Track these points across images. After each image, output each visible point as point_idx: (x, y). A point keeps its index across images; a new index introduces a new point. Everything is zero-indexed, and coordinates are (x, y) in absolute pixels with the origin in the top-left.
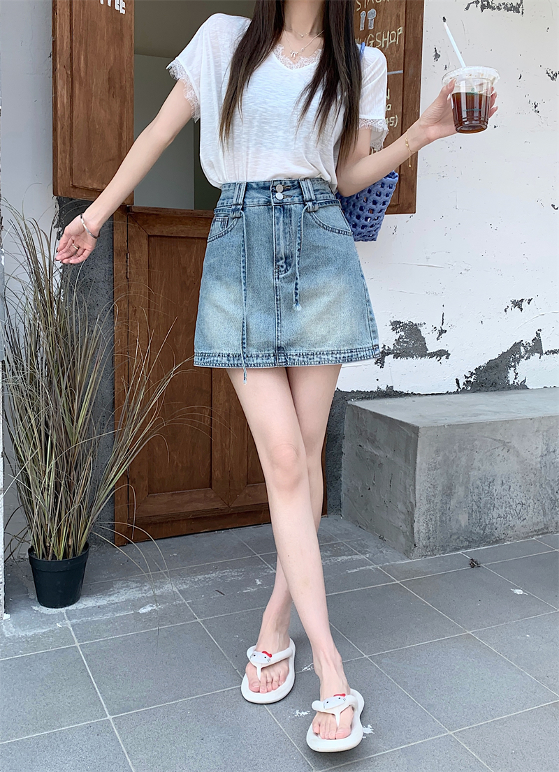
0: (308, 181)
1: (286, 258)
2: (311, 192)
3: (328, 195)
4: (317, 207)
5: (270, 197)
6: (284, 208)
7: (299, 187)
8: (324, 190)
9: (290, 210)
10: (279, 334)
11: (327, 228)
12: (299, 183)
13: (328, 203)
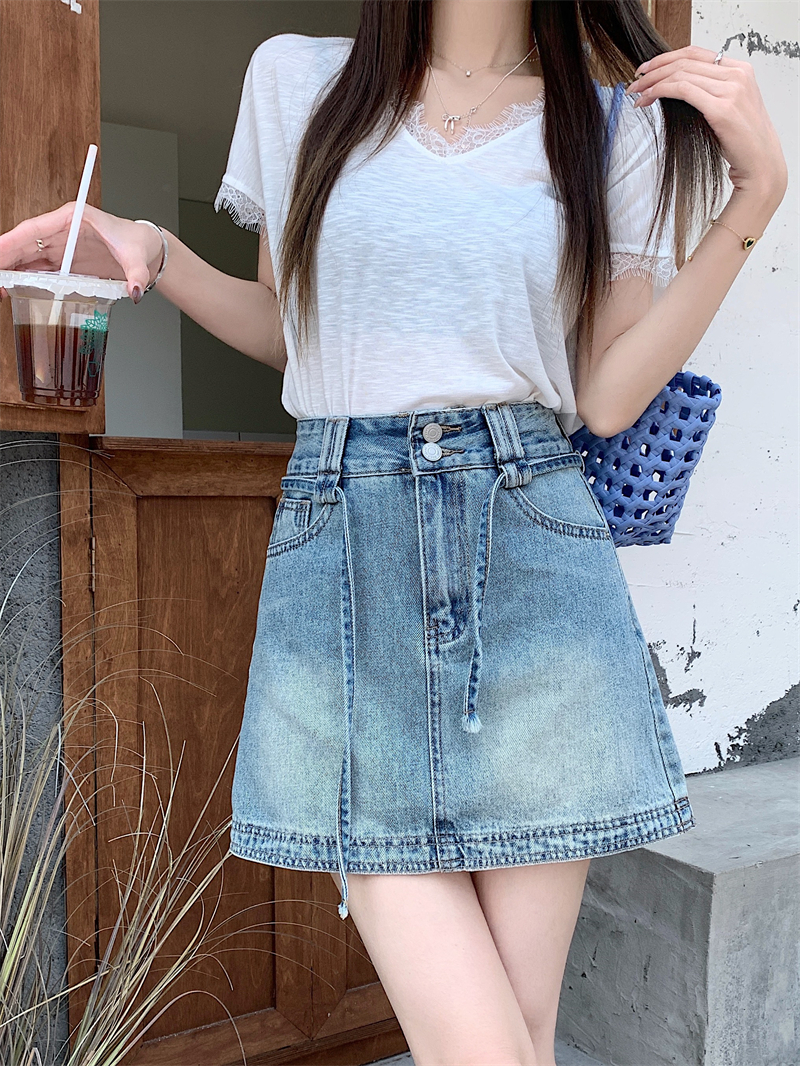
0: (506, 411)
1: (454, 602)
2: (514, 439)
3: (554, 444)
4: (528, 475)
5: (407, 454)
6: (443, 479)
7: (484, 426)
8: (546, 432)
9: (461, 485)
10: (440, 789)
11: (552, 526)
12: (482, 417)
13: (555, 463)
